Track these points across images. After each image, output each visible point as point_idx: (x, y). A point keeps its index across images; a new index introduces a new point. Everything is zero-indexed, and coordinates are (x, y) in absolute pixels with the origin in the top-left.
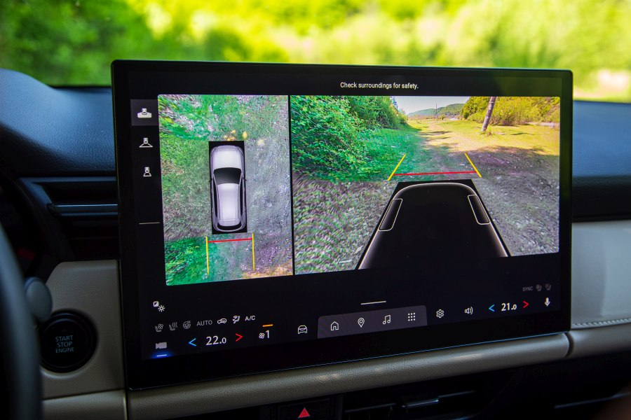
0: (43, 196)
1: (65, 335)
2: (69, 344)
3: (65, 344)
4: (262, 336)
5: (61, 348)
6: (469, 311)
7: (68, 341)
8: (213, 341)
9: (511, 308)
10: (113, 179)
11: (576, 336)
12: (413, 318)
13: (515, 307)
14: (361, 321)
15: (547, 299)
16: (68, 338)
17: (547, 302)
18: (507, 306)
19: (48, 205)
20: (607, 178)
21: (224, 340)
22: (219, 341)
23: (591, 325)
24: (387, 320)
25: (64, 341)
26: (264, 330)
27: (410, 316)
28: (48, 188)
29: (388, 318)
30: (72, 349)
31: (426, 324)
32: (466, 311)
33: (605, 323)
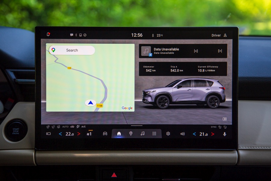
0: (13, 76)
1: (16, 128)
2: (18, 131)
3: (16, 131)
4: (88, 134)
5: (14, 132)
6: (183, 134)
7: (17, 130)
8: (68, 134)
9: (204, 135)
10: (34, 71)
11: (241, 152)
12: (155, 134)
13: (207, 135)
14: (131, 133)
15: (225, 133)
16: (17, 129)
17: (225, 134)
18: (202, 134)
19: (14, 79)
20: (266, 78)
21: (73, 134)
22: (71, 134)
23: (250, 148)
24: (143, 134)
25: (16, 130)
26: (89, 132)
27: (154, 133)
28: (15, 73)
29: (143, 133)
30: (18, 133)
31: (161, 138)
32: (181, 134)
33: (258, 148)
